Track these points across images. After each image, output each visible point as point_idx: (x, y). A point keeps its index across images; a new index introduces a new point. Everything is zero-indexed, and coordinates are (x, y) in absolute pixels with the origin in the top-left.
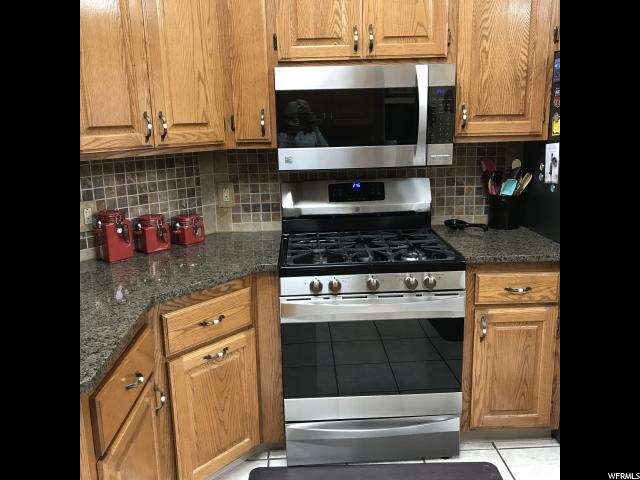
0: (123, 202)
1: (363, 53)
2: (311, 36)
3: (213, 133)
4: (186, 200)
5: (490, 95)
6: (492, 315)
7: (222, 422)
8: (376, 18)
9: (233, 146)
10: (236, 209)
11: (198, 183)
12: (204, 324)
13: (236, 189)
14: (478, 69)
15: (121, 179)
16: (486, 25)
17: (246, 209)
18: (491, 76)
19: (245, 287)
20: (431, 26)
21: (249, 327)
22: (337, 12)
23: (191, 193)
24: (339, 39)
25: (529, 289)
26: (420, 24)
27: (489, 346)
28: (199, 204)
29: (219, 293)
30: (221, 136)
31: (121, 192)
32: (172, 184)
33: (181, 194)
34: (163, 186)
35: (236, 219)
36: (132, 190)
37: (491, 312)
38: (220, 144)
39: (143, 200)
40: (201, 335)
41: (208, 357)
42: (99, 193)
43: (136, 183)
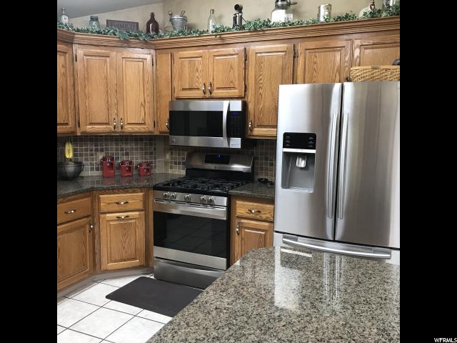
0: (117, 154)
1: (208, 95)
2: (187, 87)
3: (147, 128)
4: (148, 156)
5: (263, 115)
6: (243, 223)
7: (124, 248)
8: (213, 79)
9: (158, 134)
10: (171, 163)
11: (155, 149)
12: (118, 203)
13: (172, 154)
14: (257, 102)
15: (117, 144)
16: (261, 82)
17: (176, 163)
18: (264, 106)
19: (141, 192)
20: (237, 82)
21: (142, 210)
22: (197, 77)
23: (151, 153)
24: (198, 89)
25: (259, 212)
26: (232, 82)
27: (242, 239)
28: (155, 158)
29: (127, 192)
30: (151, 129)
31: (117, 150)
32: (141, 149)
33: (146, 153)
34: (136, 149)
35: (171, 168)
36: (122, 150)
37: (243, 221)
38: (152, 132)
39: (127, 154)
40: (116, 208)
41: (118, 217)
42: (107, 149)
43: (124, 147)
